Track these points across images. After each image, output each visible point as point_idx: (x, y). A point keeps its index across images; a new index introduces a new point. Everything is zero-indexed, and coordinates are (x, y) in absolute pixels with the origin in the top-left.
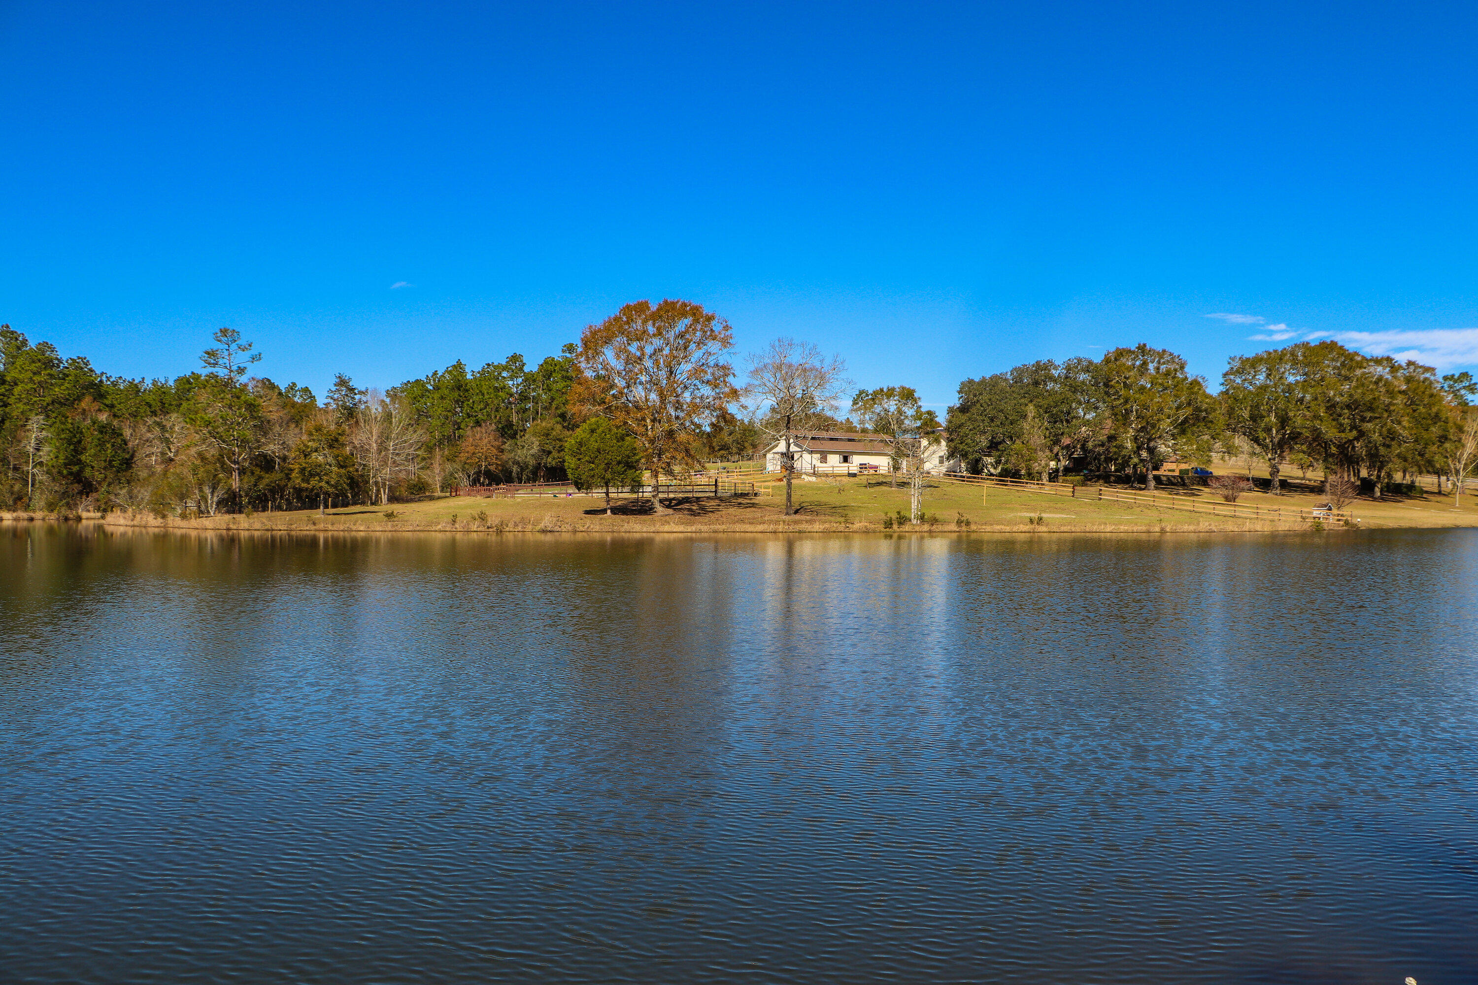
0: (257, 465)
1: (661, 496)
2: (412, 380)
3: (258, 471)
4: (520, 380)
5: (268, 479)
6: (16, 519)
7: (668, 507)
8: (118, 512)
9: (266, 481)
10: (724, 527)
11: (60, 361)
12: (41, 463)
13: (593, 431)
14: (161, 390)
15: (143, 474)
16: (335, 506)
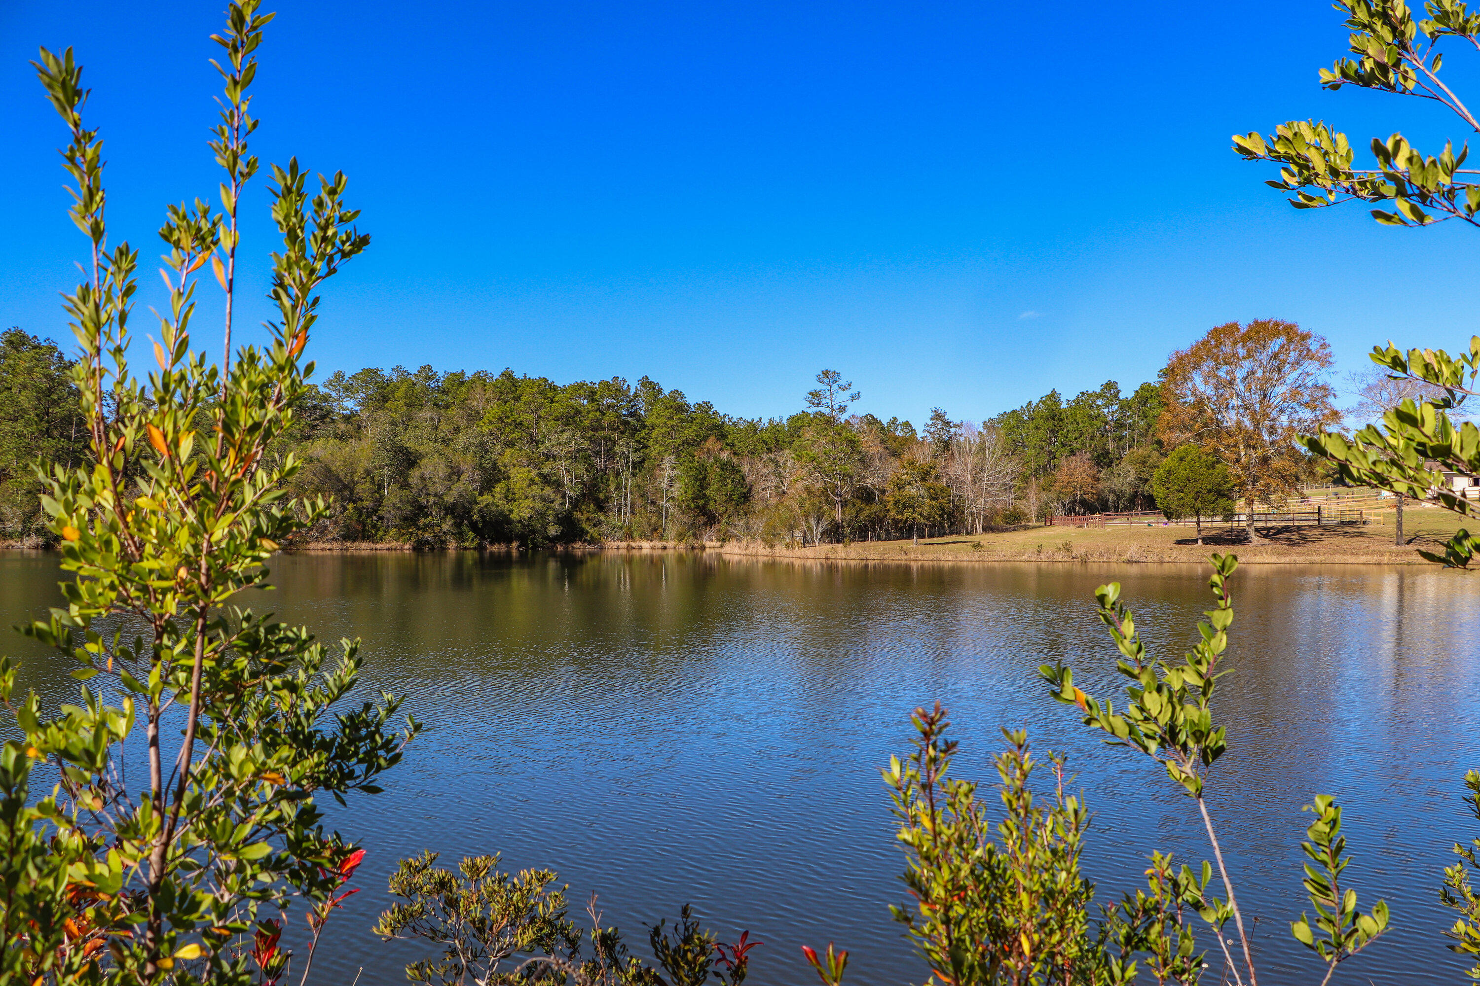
0: (858, 498)
1: (1259, 525)
2: (1009, 410)
3: (859, 503)
4: (1116, 407)
5: (868, 510)
6: (653, 548)
7: (1265, 536)
8: (734, 542)
9: (865, 513)
10: (1322, 558)
11: (688, 405)
12: (673, 498)
13: (1182, 459)
14: (775, 428)
15: (759, 507)
16: (931, 536)
